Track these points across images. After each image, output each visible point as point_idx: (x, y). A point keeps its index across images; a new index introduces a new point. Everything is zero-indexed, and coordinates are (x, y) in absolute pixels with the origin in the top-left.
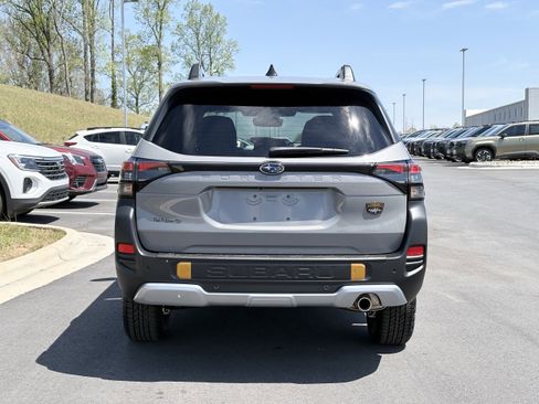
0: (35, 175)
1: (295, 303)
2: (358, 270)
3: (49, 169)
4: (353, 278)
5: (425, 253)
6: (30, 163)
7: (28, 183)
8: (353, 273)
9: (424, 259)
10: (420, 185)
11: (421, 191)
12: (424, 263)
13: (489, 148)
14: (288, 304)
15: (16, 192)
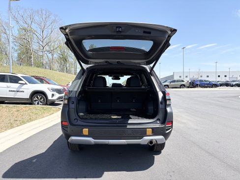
0: (55, 93)
1: (126, 143)
2: (149, 131)
3: (59, 91)
4: (147, 134)
5: (172, 124)
6: (53, 90)
7: (53, 95)
8: (147, 132)
9: (172, 126)
10: (170, 100)
11: (170, 102)
12: (172, 128)
13: (167, 85)
14: (123, 143)
15: (50, 98)
